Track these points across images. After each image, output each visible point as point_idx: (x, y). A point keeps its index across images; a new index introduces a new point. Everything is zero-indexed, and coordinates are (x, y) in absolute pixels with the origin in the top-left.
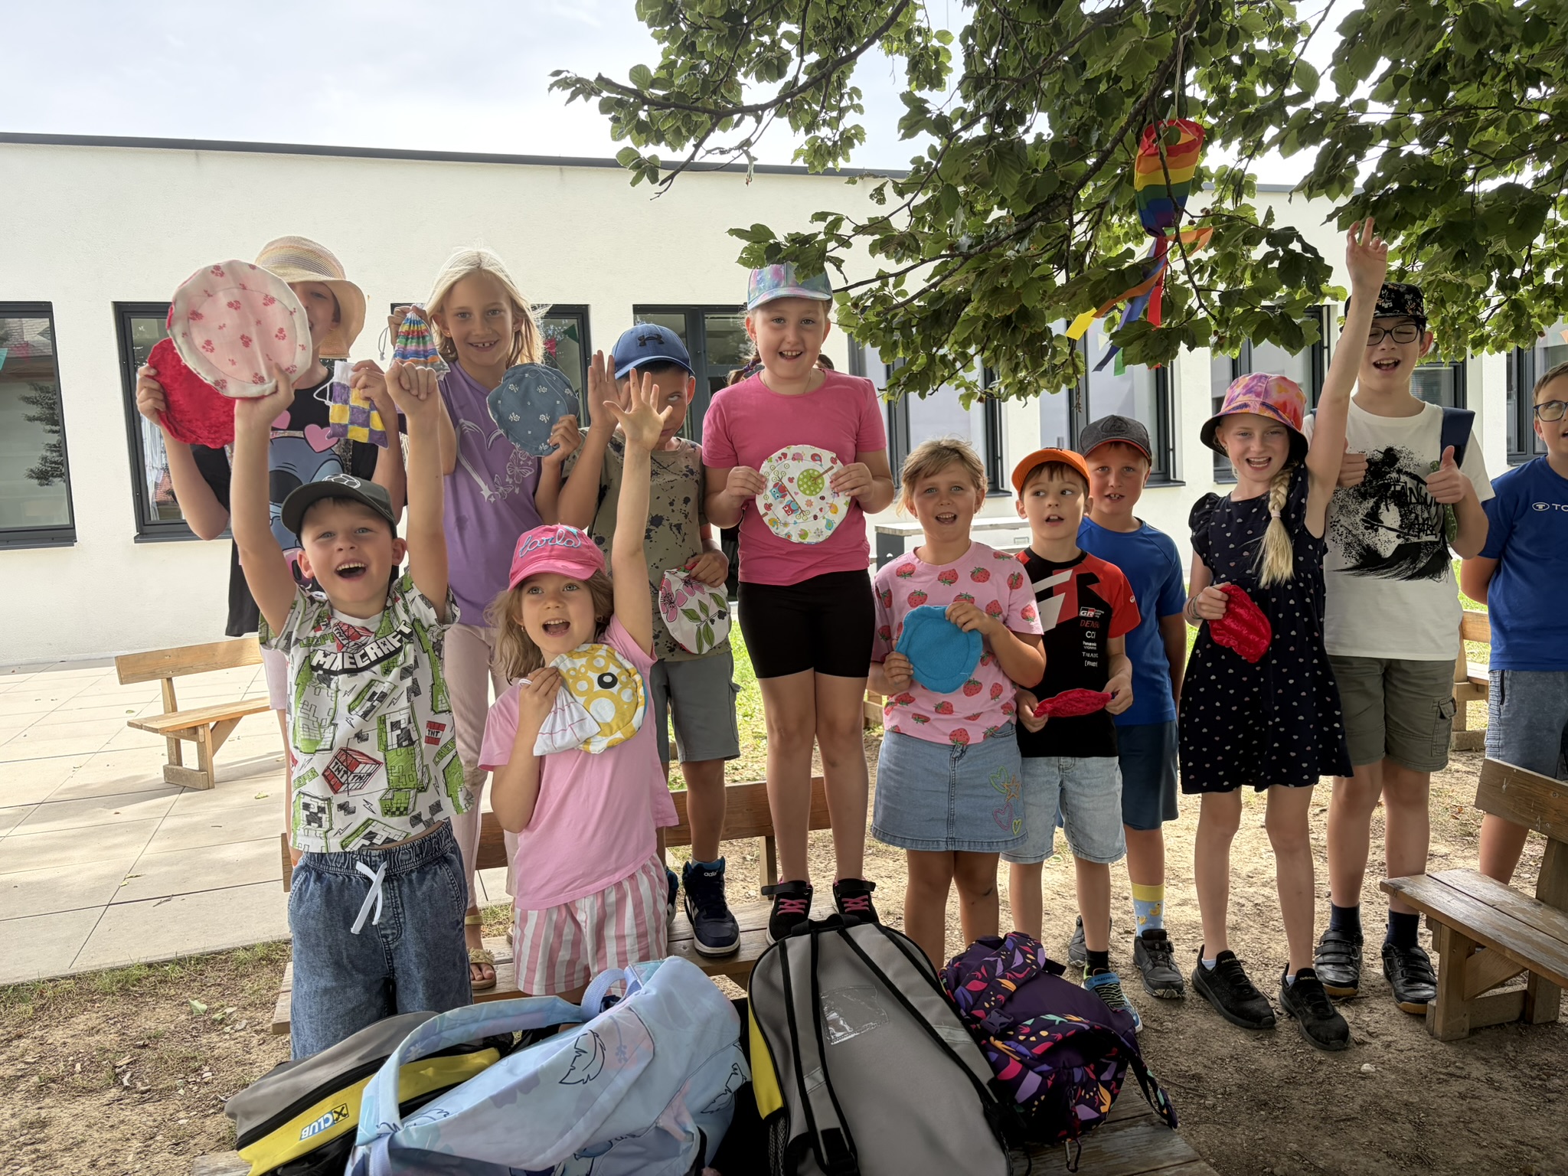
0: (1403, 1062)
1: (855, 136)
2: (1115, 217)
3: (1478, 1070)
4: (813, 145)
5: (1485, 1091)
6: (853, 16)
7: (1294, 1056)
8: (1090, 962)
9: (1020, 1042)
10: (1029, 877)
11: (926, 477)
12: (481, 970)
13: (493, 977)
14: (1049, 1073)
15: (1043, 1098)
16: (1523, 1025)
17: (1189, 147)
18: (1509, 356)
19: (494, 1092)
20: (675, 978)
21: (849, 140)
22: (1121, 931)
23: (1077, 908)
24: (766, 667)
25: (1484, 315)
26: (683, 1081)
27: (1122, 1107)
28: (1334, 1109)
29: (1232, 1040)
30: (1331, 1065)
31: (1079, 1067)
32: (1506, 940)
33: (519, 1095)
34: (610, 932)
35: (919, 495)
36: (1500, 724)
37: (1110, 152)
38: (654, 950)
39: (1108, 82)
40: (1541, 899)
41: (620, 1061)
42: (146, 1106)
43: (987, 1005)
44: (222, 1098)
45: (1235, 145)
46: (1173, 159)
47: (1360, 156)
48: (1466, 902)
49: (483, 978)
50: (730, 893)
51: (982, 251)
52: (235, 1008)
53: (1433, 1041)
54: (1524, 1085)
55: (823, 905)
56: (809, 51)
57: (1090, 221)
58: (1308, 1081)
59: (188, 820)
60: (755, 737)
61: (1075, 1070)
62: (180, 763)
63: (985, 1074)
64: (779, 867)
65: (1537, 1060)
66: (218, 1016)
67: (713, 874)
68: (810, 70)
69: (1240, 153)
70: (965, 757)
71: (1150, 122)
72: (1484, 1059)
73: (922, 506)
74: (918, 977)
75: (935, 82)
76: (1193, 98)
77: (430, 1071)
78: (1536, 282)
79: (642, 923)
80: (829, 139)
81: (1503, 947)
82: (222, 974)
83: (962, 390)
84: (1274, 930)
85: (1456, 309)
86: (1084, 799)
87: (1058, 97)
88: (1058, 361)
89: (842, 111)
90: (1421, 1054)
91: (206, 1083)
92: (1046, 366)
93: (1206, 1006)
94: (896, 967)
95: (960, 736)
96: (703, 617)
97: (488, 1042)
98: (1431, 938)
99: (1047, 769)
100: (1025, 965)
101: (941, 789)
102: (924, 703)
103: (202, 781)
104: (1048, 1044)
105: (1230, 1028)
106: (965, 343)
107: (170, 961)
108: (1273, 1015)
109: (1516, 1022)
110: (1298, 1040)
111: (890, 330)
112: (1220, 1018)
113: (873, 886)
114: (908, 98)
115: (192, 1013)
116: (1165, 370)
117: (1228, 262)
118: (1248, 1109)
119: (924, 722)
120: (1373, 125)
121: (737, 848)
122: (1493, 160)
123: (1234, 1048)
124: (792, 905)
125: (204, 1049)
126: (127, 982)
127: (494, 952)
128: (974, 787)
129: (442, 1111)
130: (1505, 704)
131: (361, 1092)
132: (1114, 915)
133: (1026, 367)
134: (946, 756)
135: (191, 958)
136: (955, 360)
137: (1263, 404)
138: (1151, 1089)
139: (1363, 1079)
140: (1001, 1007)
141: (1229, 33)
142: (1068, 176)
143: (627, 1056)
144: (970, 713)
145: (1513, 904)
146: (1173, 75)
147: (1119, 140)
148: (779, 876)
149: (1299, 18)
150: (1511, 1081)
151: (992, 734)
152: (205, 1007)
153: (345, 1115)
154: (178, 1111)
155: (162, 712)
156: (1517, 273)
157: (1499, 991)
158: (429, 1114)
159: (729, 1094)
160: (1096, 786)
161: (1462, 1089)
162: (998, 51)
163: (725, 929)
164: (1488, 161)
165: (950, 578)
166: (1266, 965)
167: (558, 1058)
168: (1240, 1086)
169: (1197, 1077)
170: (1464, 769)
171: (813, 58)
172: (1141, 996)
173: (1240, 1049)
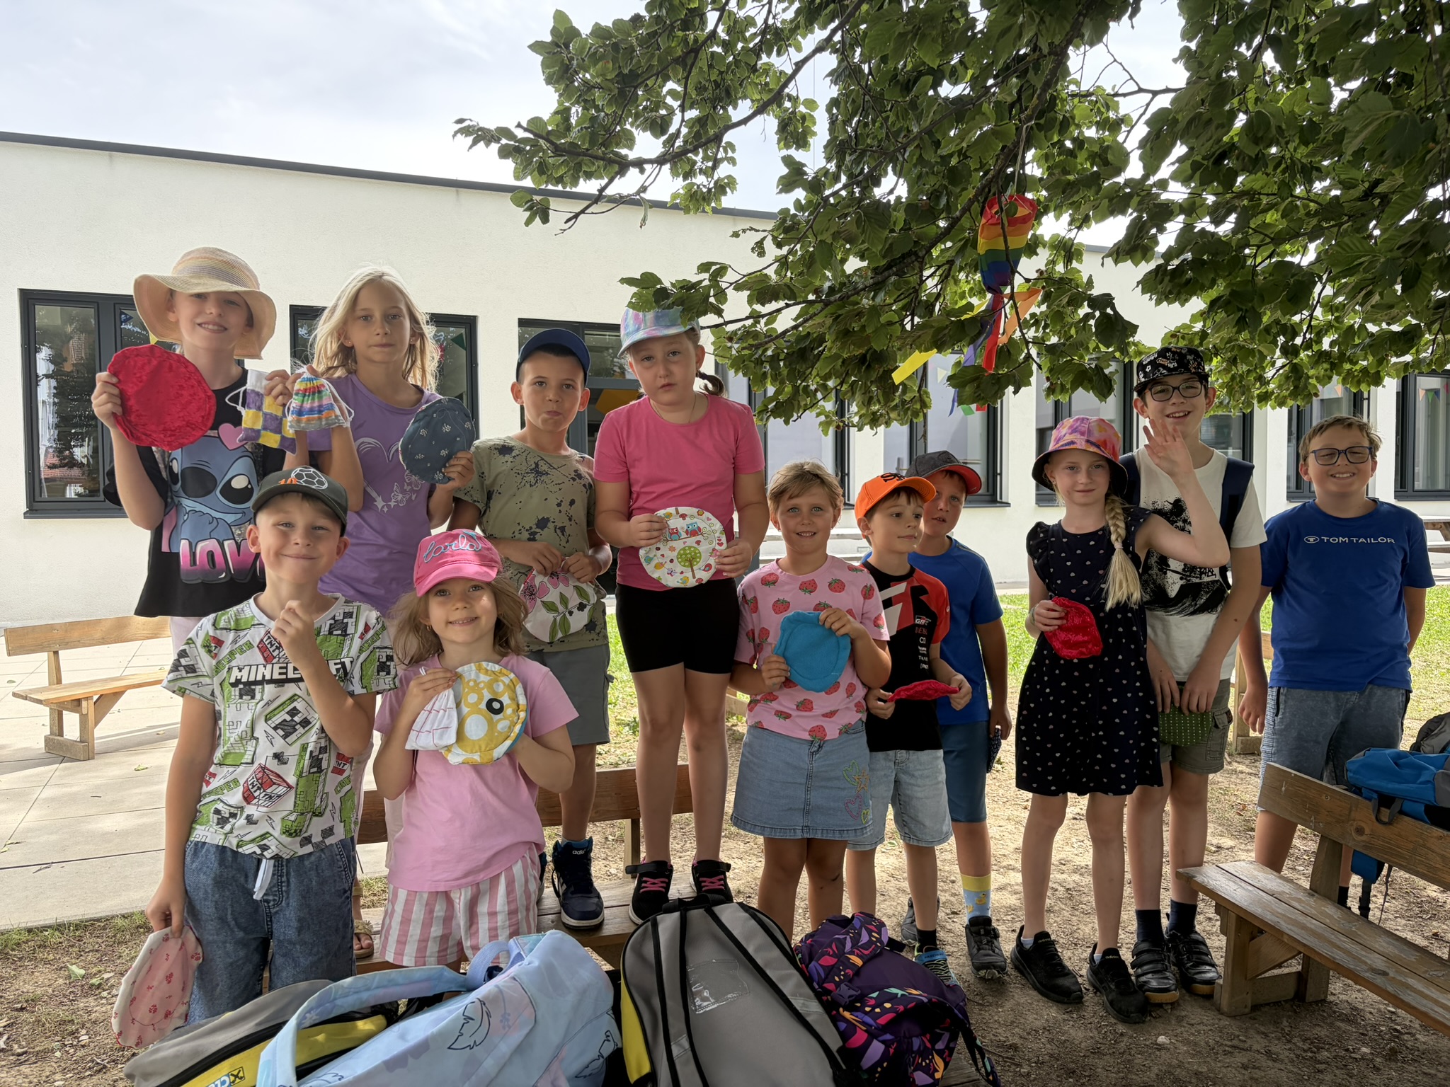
0: (1193, 1034)
1: (728, 184)
2: (962, 274)
3: (1258, 1043)
4: (690, 190)
5: (1264, 1062)
6: (731, 80)
7: (1099, 1028)
8: (920, 941)
9: (866, 1013)
10: (865, 860)
11: (791, 498)
12: (359, 940)
13: (371, 946)
14: (891, 1042)
15: (885, 1064)
16: (1297, 1003)
17: (1025, 220)
18: (1290, 412)
19: (387, 1057)
20: (556, 950)
21: (722, 187)
22: (948, 911)
23: (909, 890)
24: (638, 663)
25: (1269, 374)
26: (560, 1047)
27: (953, 1074)
28: (1134, 1077)
29: (1045, 1013)
30: (1131, 1037)
31: (917, 1036)
32: (1284, 926)
33: (410, 1060)
34: (483, 908)
35: (782, 514)
36: (1274, 733)
37: (958, 219)
38: (524, 927)
39: (959, 157)
40: (1314, 890)
41: (504, 1028)
42: (22, 1068)
43: (837, 979)
44: (99, 1061)
45: (1066, 217)
46: (1011, 228)
47: (1161, 230)
48: (1246, 890)
49: (362, 948)
50: (597, 869)
51: (841, 299)
52: (112, 974)
53: (1220, 1016)
54: (1298, 1056)
55: (682, 885)
56: (691, 107)
57: (941, 276)
58: (1111, 1051)
59: (68, 790)
60: (618, 724)
61: (914, 1039)
62: (61, 734)
63: (834, 1042)
64: (643, 848)
65: (1309, 1035)
66: (95, 981)
67: (581, 852)
68: (692, 124)
69: (1070, 224)
70: (822, 752)
71: (994, 194)
72: (1263, 1033)
73: (785, 523)
74: (776, 953)
75: (801, 143)
76: (1032, 176)
77: (321, 1038)
78: (1315, 348)
79: (512, 901)
80: (704, 186)
81: (1281, 933)
82: (100, 940)
83: (822, 418)
84: (1082, 913)
85: (1245, 368)
86: (916, 788)
87: (915, 165)
88: (907, 397)
89: (717, 162)
90: (1209, 1027)
91: (83, 1046)
92: (897, 401)
93: (1023, 982)
94: (756, 944)
95: (818, 732)
96: (561, 608)
97: (375, 1010)
98: (1219, 923)
99: (887, 762)
100: (870, 942)
101: (799, 781)
102: (787, 701)
103: (84, 751)
104: (891, 1015)
105: (1044, 1002)
106: (827, 377)
107: (50, 927)
108: (1081, 991)
109: (1291, 1000)
110: (1103, 1013)
111: (759, 362)
112: (1035, 993)
113: (728, 867)
114: (788, 161)
115: (70, 977)
116: (995, 409)
117: (1056, 318)
118: (1058, 1076)
119: (785, 718)
120: (1173, 202)
121: (599, 829)
122: (1272, 239)
123: (1047, 1020)
124: (654, 884)
125: (81, 1013)
126: (6, 946)
127: (373, 923)
128: (830, 779)
129: (337, 1075)
130: (1280, 716)
131: (258, 1057)
132: (943, 897)
133: (879, 401)
134: (805, 750)
135: (70, 924)
136: (816, 390)
137: (1088, 441)
138: (978, 1056)
139: (1159, 1050)
140: (850, 980)
141: (1061, 123)
142: (920, 237)
143: (510, 1023)
144: (827, 710)
145: (1290, 894)
146: (1016, 156)
147: (966, 210)
148: (643, 855)
149: (1122, 112)
150: (1287, 1053)
151: (846, 730)
152: (82, 972)
153: (241, 1078)
154: (54, 1073)
155: (46, 683)
156: (1298, 341)
157: (1277, 972)
158: (323, 1078)
159: (602, 1060)
160: (927, 777)
161: (1245, 1061)
162: (859, 121)
163: (590, 905)
164: (1268, 240)
165: (809, 587)
166: (1076, 945)
167: (447, 1024)
168: (1051, 1056)
169: (1014, 1047)
170: (1248, 770)
171: (692, 114)
172: (965, 972)
173: (1052, 1021)
